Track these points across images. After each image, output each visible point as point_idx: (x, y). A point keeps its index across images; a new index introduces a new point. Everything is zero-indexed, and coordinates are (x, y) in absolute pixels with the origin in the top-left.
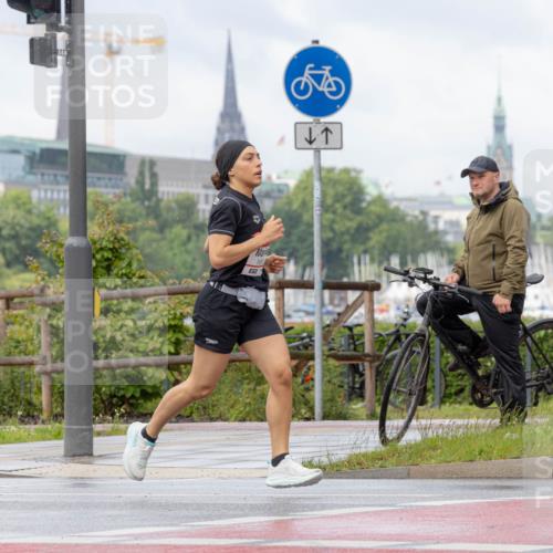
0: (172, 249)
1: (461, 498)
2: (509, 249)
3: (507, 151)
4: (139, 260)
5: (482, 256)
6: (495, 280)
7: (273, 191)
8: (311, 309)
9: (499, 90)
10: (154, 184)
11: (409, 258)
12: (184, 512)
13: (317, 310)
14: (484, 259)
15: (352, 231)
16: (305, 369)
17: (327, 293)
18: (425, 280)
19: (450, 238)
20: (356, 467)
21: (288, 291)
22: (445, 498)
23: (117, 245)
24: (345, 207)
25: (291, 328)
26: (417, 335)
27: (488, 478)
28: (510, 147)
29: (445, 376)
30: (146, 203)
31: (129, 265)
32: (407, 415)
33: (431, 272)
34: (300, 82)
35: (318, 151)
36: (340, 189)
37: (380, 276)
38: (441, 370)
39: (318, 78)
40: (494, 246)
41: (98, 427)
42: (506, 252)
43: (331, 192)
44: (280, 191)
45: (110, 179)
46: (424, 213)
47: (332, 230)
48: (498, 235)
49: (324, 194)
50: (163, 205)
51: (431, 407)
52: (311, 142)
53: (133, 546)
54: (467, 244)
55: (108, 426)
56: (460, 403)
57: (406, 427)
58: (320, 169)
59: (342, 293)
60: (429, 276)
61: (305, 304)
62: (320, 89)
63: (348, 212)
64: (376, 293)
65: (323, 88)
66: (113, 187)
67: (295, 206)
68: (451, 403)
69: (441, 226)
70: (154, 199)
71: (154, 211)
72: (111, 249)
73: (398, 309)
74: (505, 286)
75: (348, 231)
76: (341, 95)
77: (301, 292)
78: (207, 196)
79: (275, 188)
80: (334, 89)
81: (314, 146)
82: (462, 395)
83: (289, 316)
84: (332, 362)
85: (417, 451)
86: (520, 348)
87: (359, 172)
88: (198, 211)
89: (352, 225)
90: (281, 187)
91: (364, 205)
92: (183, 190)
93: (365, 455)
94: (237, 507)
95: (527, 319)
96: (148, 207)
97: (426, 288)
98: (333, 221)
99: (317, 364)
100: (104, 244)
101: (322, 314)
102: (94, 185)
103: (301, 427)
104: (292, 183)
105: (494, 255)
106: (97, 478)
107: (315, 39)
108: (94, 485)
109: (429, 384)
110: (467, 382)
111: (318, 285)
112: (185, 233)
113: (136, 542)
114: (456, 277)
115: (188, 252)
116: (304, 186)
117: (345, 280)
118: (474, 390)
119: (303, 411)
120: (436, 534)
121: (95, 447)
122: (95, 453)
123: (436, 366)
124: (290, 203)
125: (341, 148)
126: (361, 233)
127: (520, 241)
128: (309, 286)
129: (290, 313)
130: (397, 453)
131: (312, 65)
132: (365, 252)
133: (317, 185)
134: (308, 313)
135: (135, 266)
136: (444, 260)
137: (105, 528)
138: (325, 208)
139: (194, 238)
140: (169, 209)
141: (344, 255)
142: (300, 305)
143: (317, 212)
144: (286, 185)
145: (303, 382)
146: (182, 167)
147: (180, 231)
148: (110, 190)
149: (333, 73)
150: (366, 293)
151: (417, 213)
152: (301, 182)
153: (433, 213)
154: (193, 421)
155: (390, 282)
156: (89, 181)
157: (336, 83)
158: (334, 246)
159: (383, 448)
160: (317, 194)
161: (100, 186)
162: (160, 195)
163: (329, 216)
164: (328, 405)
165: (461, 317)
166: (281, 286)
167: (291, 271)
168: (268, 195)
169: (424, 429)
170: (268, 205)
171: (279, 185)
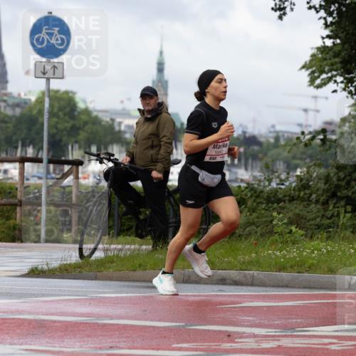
1: (127, 293)
2: (162, 143)
3: (164, 84)
5: (145, 147)
6: (152, 162)
7: (21, 103)
8: (41, 175)
9: (161, 47)
11: (102, 147)
13: (43, 176)
14: (145, 150)
15: (68, 129)
17: (51, 166)
18: (109, 160)
19: (128, 136)
20: (64, 272)
21: (27, 164)
22: (117, 292)
24: (65, 115)
25: (28, 187)
27: (144, 281)
28: (166, 82)
29: (121, 219)
33: (113, 155)
35: (48, 79)
36: (62, 103)
37: (83, 157)
38: (119, 215)
40: (153, 141)
42: (160, 146)
43: (56, 105)
44: (26, 103)
46: (113, 120)
47: (57, 128)
48: (156, 135)
49: (51, 105)
51: (112, 237)
52: (44, 74)
54: (136, 139)
56: (129, 236)
57: (95, 249)
58: (49, 90)
59: (61, 167)
60: (112, 158)
61: (38, 172)
63: (66, 118)
64: (80, 168)
68: (124, 236)
69: (123, 128)
73: (95, 177)
74: (160, 166)
75: (65, 129)
77: (36, 165)
79: (23, 101)
81: (46, 76)
82: (131, 231)
85: (101, 263)
86: (166, 203)
87: (74, 93)
89: (69, 125)
90: (27, 101)
91: (76, 113)
93: (70, 265)
95: (170, 186)
97: (111, 165)
98: (57, 123)
99: (44, 208)
101: (47, 179)
103: (32, 247)
104: (33, 99)
105: (152, 147)
107: (50, 11)
109: (111, 223)
110: (134, 223)
111: (45, 161)
114: (128, 159)
116: (40, 101)
117: (63, 158)
118: (137, 228)
120: (111, 314)
123: (116, 213)
124: (31, 110)
125: (63, 78)
126: (74, 131)
127: (169, 139)
128: (40, 161)
129: (29, 177)
130: (89, 264)
132: (76, 142)
133: (47, 100)
134: (40, 178)
136: (124, 149)
138: (52, 114)
141: (62, 144)
142: (35, 173)
143: (46, 116)
144: (30, 100)
150: (74, 167)
151: (108, 119)
152: (39, 98)
153: (118, 120)
155: (90, 160)
158: (58, 138)
159: (81, 261)
160: (47, 105)
163: (55, 120)
165: (131, 183)
166: (23, 160)
167: (30, 152)
168: (18, 105)
169: (105, 250)
170: (18, 111)
171: (25, 99)
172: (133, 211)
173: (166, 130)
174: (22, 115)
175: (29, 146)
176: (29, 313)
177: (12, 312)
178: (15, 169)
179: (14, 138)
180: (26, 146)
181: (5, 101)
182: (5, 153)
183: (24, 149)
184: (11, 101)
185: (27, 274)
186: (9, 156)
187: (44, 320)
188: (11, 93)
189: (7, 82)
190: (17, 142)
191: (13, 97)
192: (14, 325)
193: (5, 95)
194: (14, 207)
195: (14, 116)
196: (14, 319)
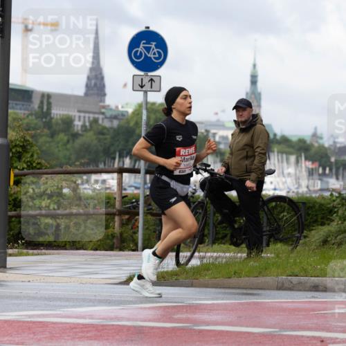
0: (58, 147)
1: (223, 299)
2: (256, 154)
3: (258, 96)
4: (37, 153)
6: (247, 172)
7: (119, 115)
8: (138, 186)
9: (255, 60)
10: (49, 108)
12: (58, 303)
13: (141, 186)
14: (241, 159)
16: (133, 221)
17: (148, 176)
18: (206, 170)
19: (222, 146)
20: (161, 279)
21: (125, 175)
22: (213, 299)
23: (25, 144)
25: (126, 196)
26: (199, 203)
27: (239, 288)
28: (260, 94)
29: (216, 227)
30: (44, 120)
31: (32, 156)
32: (192, 250)
33: (209, 166)
34: (137, 51)
35: (146, 92)
38: (214, 224)
39: (148, 49)
40: (247, 152)
41: (10, 251)
42: (254, 156)
43: (153, 116)
44: (123, 115)
45: (23, 105)
46: (207, 131)
48: (250, 145)
49: (148, 118)
50: (53, 121)
51: (207, 245)
52: (142, 87)
53: (28, 322)
54: (231, 150)
55: (15, 251)
56: (224, 244)
57: (192, 256)
58: (147, 103)
60: (208, 168)
61: (135, 183)
62: (149, 56)
65: (151, 55)
66: (25, 110)
67: (132, 124)
68: (219, 244)
69: (217, 139)
70: (48, 118)
71: (48, 125)
72: (21, 146)
74: (253, 176)
76: (161, 59)
77: (133, 175)
78: (80, 117)
79: (120, 113)
80: (157, 56)
81: (144, 89)
82: (226, 239)
83: (125, 189)
84: (149, 217)
85: (197, 271)
86: (260, 212)
88: (74, 125)
90: (124, 113)
92: (65, 113)
93: (167, 272)
94: (91, 301)
95: (264, 195)
96: (44, 122)
97: (206, 175)
99: (141, 218)
100: (18, 143)
101: (145, 188)
102: (13, 108)
103: (130, 255)
104: (130, 110)
105: (247, 157)
106: (8, 281)
107: (147, 26)
108: (7, 286)
109: (206, 232)
110: (228, 232)
111: (143, 171)
112: (66, 138)
113: (29, 320)
114: (224, 169)
115: (67, 149)
116: (137, 113)
118: (232, 236)
119: (132, 246)
121: (8, 263)
122: (8, 266)
123: (211, 222)
124: (128, 122)
125: (159, 91)
127: (263, 149)
128: (137, 171)
129: (126, 187)
130: (186, 272)
131: (144, 41)
133: (144, 112)
134: (136, 188)
135: (35, 156)
136: (218, 160)
137: (12, 311)
138: (148, 126)
139: (71, 141)
140: (57, 124)
142: (132, 183)
143: (144, 128)
144: (127, 112)
145: (132, 228)
146: (66, 99)
147: (62, 137)
148: (23, 112)
149: (157, 47)
151: (203, 131)
152: (135, 110)
153: (213, 131)
154: (66, 249)
156: (10, 106)
157: (159, 53)
159: (178, 269)
160: (144, 117)
161: (17, 109)
162: (52, 115)
164: (146, 242)
165: (226, 193)
166: (121, 171)
167: (127, 163)
168: (115, 117)
169: (202, 258)
170: (116, 123)
171: (123, 111)
172: (228, 220)
173: (260, 141)
174: (120, 127)
175: (126, 157)
176: (128, 320)
177: (111, 319)
178: (113, 179)
179: (112, 149)
180: (123, 157)
181: (103, 113)
182: (103, 164)
183: (121, 159)
184: (108, 114)
185: (125, 281)
186: (106, 167)
187: (142, 327)
188: (108, 106)
189: (105, 95)
190: (115, 153)
191: (111, 109)
192: (113, 331)
193: (104, 107)
194: (112, 216)
195: (111, 128)
196: (113, 325)
